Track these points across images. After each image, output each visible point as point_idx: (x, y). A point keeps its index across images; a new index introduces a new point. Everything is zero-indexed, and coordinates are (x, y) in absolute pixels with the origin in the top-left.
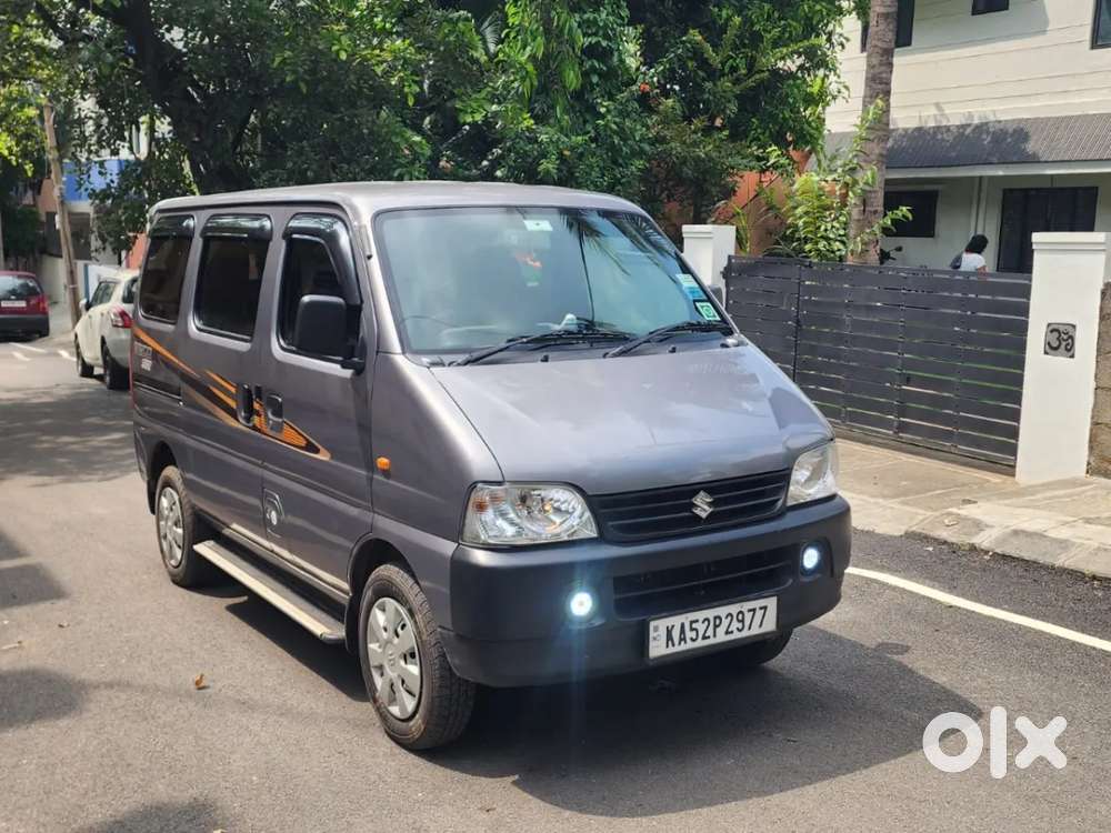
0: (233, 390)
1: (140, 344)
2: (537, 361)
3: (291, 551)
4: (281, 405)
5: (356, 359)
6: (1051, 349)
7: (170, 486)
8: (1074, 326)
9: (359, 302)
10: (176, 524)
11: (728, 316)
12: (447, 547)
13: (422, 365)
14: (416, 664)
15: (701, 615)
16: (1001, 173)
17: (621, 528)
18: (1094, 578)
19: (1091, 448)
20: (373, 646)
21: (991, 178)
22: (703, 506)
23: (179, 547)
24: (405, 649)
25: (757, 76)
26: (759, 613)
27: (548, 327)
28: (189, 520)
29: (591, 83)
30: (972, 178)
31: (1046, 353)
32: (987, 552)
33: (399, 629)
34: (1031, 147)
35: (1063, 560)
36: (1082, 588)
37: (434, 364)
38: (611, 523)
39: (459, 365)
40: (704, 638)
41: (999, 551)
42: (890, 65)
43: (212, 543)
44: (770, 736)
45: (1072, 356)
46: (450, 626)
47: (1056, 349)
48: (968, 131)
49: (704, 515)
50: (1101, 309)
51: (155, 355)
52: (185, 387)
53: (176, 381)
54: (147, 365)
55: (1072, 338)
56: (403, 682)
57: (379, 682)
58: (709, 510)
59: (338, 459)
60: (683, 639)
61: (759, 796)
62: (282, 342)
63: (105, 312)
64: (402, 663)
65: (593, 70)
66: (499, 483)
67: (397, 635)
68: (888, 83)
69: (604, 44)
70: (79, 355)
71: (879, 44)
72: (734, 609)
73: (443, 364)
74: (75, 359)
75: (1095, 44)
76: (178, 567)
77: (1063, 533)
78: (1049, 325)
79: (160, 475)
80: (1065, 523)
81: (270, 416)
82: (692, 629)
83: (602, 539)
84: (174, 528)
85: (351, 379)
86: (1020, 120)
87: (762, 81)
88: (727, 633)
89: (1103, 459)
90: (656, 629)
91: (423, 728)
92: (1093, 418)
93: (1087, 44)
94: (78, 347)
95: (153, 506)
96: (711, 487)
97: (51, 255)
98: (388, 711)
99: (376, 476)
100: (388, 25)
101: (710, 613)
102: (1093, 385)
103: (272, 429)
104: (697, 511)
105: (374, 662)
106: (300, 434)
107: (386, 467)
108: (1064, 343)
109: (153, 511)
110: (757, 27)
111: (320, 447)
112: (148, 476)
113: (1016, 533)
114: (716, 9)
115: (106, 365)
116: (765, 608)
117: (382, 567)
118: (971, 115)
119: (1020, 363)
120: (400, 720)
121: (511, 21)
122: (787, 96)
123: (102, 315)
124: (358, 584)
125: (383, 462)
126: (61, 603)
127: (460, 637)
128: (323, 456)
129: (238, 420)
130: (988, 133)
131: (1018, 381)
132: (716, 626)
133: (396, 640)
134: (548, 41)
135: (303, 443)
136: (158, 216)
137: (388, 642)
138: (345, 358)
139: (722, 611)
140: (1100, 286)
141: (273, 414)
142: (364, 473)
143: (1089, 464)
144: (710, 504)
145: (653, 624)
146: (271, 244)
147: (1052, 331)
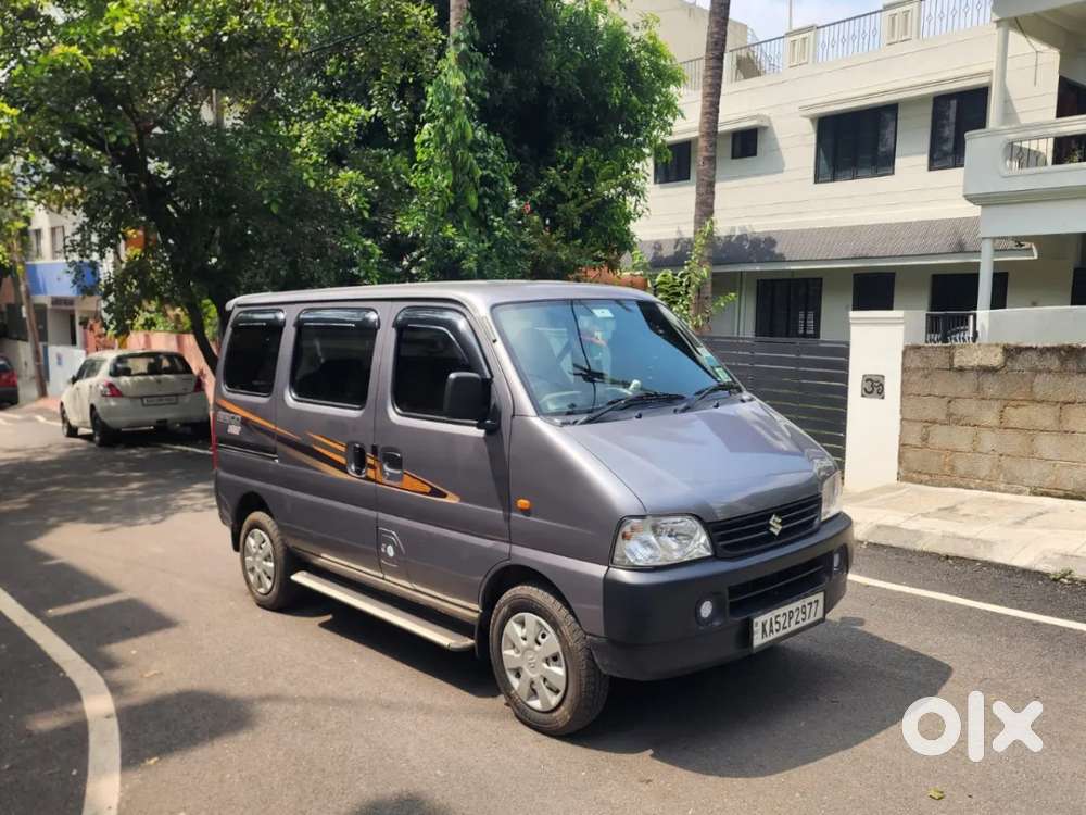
0: (343, 449)
1: (224, 413)
2: (631, 418)
3: (409, 579)
4: (401, 459)
5: (488, 421)
6: (866, 393)
7: (257, 527)
8: (883, 377)
9: (488, 376)
10: (266, 560)
11: (736, 379)
12: (599, 571)
13: (554, 424)
14: (560, 666)
15: (780, 611)
16: (758, 269)
17: (726, 547)
18: (947, 557)
19: (900, 463)
20: (508, 653)
21: (749, 273)
22: (776, 524)
23: (269, 578)
24: (549, 653)
25: (593, 201)
26: (814, 605)
27: (618, 392)
28: (280, 555)
29: (484, 205)
30: (735, 273)
31: (863, 396)
32: (862, 542)
33: (540, 639)
34: (777, 250)
35: (921, 546)
36: (944, 566)
37: (564, 424)
38: (721, 543)
39: (582, 423)
40: (784, 628)
41: (870, 541)
42: (713, 193)
43: (305, 573)
44: (817, 699)
45: (883, 398)
46: (603, 635)
47: (871, 392)
48: (734, 238)
49: (776, 532)
50: (903, 364)
51: (244, 422)
52: (280, 447)
53: (272, 442)
54: (235, 430)
55: (882, 385)
56: (545, 680)
57: (515, 683)
58: (780, 528)
59: (467, 501)
60: (771, 631)
61: (843, 749)
62: (398, 410)
63: (94, 385)
64: (545, 665)
65: (485, 195)
66: (642, 517)
67: (539, 644)
68: (712, 206)
69: (493, 175)
70: (65, 420)
71: (706, 178)
72: (799, 604)
73: (569, 423)
74: (60, 424)
75: (817, 181)
76: (266, 594)
77: (913, 526)
78: (864, 376)
79: (245, 519)
80: (910, 518)
81: (386, 468)
82: (777, 622)
83: (715, 557)
84: (264, 563)
85: (484, 438)
86: (769, 232)
87: (597, 203)
88: (797, 623)
89: (909, 470)
90: (757, 624)
91: (569, 717)
92: (900, 440)
93: (812, 180)
94: (63, 412)
95: (237, 544)
96: (780, 511)
97: (11, 338)
98: (529, 706)
99: (514, 515)
100: (321, 159)
101: (786, 609)
102: (899, 417)
103: (388, 479)
104: (772, 529)
105: (508, 665)
106: (423, 482)
107: (527, 507)
108: (876, 389)
109: (236, 548)
110: (590, 165)
111: (447, 492)
112: (233, 520)
113: (879, 527)
114: (560, 152)
115: (94, 426)
116: (817, 601)
117: (519, 588)
118: (733, 229)
119: (844, 404)
120: (543, 712)
121: (419, 157)
122: (613, 215)
123: (91, 387)
124: (489, 602)
125: (523, 503)
126: (173, 632)
127: (612, 642)
128: (452, 499)
129: (347, 472)
130: (747, 240)
131: (843, 417)
132: (790, 619)
133: (537, 648)
134: (455, 174)
135: (428, 489)
136: (237, 310)
137: (529, 648)
138: (480, 422)
139: (793, 607)
140: (901, 349)
141: (389, 466)
142: (501, 512)
143: (898, 473)
144: (781, 524)
145: (755, 621)
146: (379, 332)
147: (867, 380)
